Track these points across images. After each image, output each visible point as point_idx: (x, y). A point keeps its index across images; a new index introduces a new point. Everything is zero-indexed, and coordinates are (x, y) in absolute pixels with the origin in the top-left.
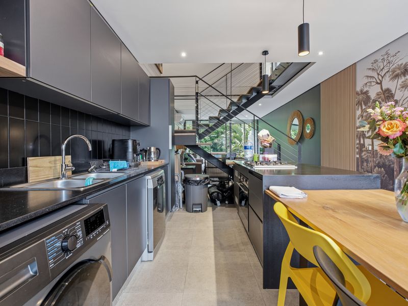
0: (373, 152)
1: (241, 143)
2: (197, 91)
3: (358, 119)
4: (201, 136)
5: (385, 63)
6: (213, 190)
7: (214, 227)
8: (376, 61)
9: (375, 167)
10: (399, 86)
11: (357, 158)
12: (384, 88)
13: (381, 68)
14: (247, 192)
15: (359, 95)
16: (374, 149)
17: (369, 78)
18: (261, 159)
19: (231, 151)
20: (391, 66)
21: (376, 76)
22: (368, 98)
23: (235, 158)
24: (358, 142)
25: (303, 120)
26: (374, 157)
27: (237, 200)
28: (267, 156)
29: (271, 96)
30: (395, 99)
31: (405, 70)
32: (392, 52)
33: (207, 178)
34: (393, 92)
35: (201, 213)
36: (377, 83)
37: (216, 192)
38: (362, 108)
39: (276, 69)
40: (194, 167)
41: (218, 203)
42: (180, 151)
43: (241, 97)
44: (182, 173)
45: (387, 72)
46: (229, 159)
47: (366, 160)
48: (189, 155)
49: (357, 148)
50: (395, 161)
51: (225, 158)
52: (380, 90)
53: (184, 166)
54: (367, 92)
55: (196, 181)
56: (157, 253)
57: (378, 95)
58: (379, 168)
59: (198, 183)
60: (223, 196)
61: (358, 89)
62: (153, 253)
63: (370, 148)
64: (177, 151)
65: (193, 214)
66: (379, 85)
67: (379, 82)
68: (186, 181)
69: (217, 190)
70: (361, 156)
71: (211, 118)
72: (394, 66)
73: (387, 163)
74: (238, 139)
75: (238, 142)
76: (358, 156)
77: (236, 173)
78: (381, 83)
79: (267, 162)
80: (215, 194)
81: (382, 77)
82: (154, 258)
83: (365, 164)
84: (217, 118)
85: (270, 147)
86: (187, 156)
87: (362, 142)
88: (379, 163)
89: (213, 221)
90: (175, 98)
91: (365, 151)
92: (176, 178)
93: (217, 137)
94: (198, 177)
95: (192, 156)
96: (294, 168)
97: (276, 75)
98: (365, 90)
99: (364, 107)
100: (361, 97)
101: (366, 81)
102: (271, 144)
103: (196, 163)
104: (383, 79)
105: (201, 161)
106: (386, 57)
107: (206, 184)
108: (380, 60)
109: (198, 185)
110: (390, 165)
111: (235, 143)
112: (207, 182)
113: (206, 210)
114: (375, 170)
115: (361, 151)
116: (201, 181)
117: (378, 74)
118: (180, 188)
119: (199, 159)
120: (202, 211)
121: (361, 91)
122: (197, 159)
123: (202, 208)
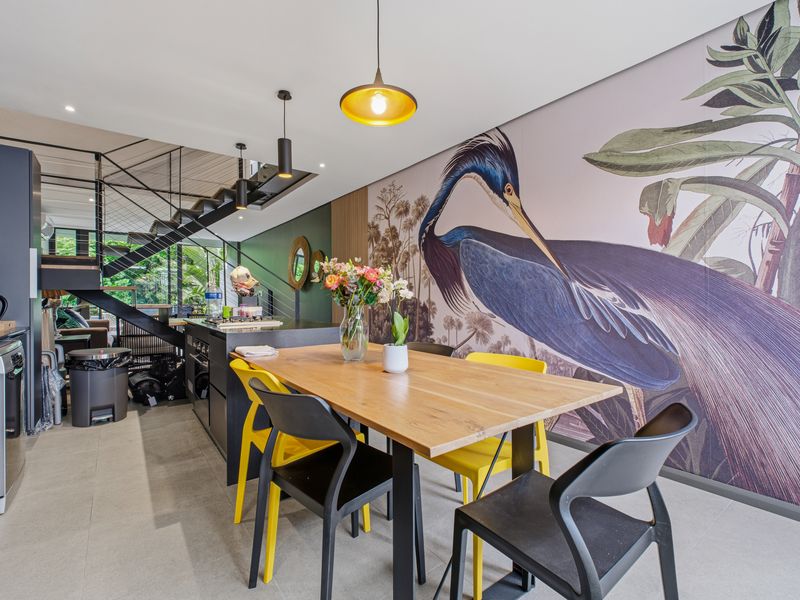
1: (203, 284)
3: (370, 258)
4: (108, 272)
5: (392, 196)
6: (138, 378)
8: (385, 190)
10: (402, 226)
12: (392, 225)
13: (389, 200)
15: (370, 228)
17: (379, 210)
18: (235, 314)
19: (180, 303)
20: (396, 200)
21: (385, 209)
22: (379, 234)
23: (188, 316)
25: (311, 252)
27: (191, 387)
28: (245, 309)
29: (259, 207)
30: (399, 239)
31: (406, 209)
32: (397, 184)
33: (126, 354)
34: (398, 232)
35: (110, 424)
37: (146, 381)
38: (373, 246)
39: (264, 167)
40: (88, 337)
41: (152, 400)
43: (203, 201)
44: (57, 351)
45: (394, 206)
46: (176, 316)
48: (68, 312)
51: (166, 315)
52: (388, 227)
53: (59, 337)
54: (377, 227)
55: (99, 362)
56: (13, 498)
57: (386, 232)
59: (104, 364)
60: (162, 387)
61: (370, 221)
62: (4, 499)
64: (47, 302)
65: (92, 428)
66: (387, 221)
67: (388, 217)
68: (73, 365)
69: (149, 378)
71: (132, 236)
72: (398, 202)
74: (199, 278)
75: (198, 283)
77: (190, 340)
78: (388, 219)
79: (243, 317)
80: (145, 385)
81: (390, 212)
82: (6, 509)
83: (376, 318)
84: (147, 237)
85: (251, 295)
86: (65, 315)
92: (45, 361)
94: (104, 353)
95: (77, 314)
96: (278, 325)
97: (265, 177)
98: (376, 223)
99: (375, 245)
100: (372, 231)
101: (377, 212)
102: (252, 290)
103: (89, 328)
104: (391, 214)
105: (106, 324)
106: (392, 188)
107: (124, 366)
108: (388, 191)
109: (105, 368)
111: (191, 285)
112: (126, 360)
113: (123, 416)
116: (111, 360)
117: (387, 207)
118: (55, 382)
119: (98, 320)
120: (114, 421)
121: (373, 223)
122: (91, 320)
123: (113, 414)
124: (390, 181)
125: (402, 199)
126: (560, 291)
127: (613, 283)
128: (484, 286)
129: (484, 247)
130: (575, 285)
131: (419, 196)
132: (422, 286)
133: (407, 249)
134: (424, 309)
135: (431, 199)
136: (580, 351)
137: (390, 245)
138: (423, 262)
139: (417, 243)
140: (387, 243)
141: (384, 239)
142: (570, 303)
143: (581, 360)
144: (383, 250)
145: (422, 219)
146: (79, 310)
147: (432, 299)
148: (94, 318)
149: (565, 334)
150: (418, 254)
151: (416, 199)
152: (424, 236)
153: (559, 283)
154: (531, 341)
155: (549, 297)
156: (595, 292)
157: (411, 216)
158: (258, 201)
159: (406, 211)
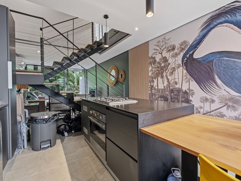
0: (158, 90)
1: (74, 84)
2: (41, 37)
3: (150, 72)
5: (164, 43)
6: (60, 123)
7: (67, 161)
8: (159, 41)
9: (159, 98)
10: (170, 56)
11: (150, 93)
12: (163, 56)
13: (162, 45)
14: (104, 127)
15: (150, 59)
16: (159, 88)
17: (156, 50)
20: (167, 45)
21: (159, 50)
22: (155, 61)
24: (150, 84)
25: (118, 71)
26: (158, 93)
29: (99, 54)
30: (169, 62)
31: (173, 48)
32: (167, 38)
33: (55, 115)
34: (168, 59)
35: (50, 149)
36: (160, 53)
37: (63, 125)
38: (152, 66)
40: (38, 104)
41: (66, 134)
42: (22, 91)
44: (25, 112)
45: (165, 48)
47: (154, 94)
48: (31, 94)
49: (150, 88)
50: (169, 94)
51: (72, 96)
52: (161, 57)
53: (27, 104)
54: (154, 58)
55: (44, 120)
57: (160, 59)
58: (161, 98)
59: (46, 121)
61: (150, 56)
63: (157, 88)
64: (20, 90)
66: (161, 55)
67: (161, 53)
68: (31, 121)
69: (63, 123)
70: (151, 92)
71: (55, 63)
72: (168, 45)
73: (165, 96)
75: (72, 83)
76: (150, 92)
77: (85, 108)
80: (62, 127)
81: (162, 50)
83: (154, 96)
84: (60, 64)
86: (30, 95)
87: (152, 84)
88: (161, 95)
89: (66, 154)
90: (16, 40)
91: (154, 89)
93: (55, 80)
94: (46, 115)
96: (136, 102)
98: (154, 56)
99: (153, 66)
100: (151, 60)
101: (154, 51)
103: (39, 100)
104: (163, 52)
105: (44, 98)
106: (164, 40)
107: (55, 121)
108: (161, 41)
109: (46, 122)
110: (166, 97)
112: (56, 118)
113: (55, 144)
114: (159, 99)
115: (152, 89)
116: (49, 118)
117: (160, 49)
118: (24, 129)
119: (41, 96)
120: (51, 146)
121: (152, 57)
122: (39, 96)
123: (51, 144)
124: (163, 37)
125: (171, 44)
128: (234, 81)
129: (234, 61)
131: (182, 41)
132: (184, 82)
133: (174, 66)
134: (186, 92)
135: (191, 41)
137: (163, 65)
138: (185, 71)
139: (180, 63)
140: (160, 64)
141: (159, 63)
144: (158, 67)
145: (184, 52)
146: (35, 93)
147: (191, 88)
148: (40, 96)
150: (181, 68)
151: (180, 43)
152: (186, 59)
157: (176, 51)
158: (99, 52)
159: (173, 49)
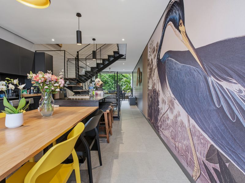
17: (150, 53)
22: (149, 62)
25: (140, 73)
29: (125, 59)
30: (153, 64)
61: (148, 58)
78: (151, 56)
125: (154, 46)
126: (202, 84)
127: (239, 76)
130: (211, 79)
134: (157, 94)
136: (213, 132)
137: (151, 66)
142: (208, 94)
143: (213, 139)
144: (150, 69)
145: (157, 53)
147: (159, 89)
149: (204, 117)
152: (158, 60)
153: (202, 78)
154: (188, 117)
155: (197, 89)
156: (224, 84)
159: (154, 51)
